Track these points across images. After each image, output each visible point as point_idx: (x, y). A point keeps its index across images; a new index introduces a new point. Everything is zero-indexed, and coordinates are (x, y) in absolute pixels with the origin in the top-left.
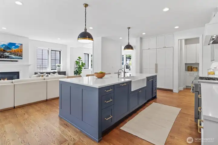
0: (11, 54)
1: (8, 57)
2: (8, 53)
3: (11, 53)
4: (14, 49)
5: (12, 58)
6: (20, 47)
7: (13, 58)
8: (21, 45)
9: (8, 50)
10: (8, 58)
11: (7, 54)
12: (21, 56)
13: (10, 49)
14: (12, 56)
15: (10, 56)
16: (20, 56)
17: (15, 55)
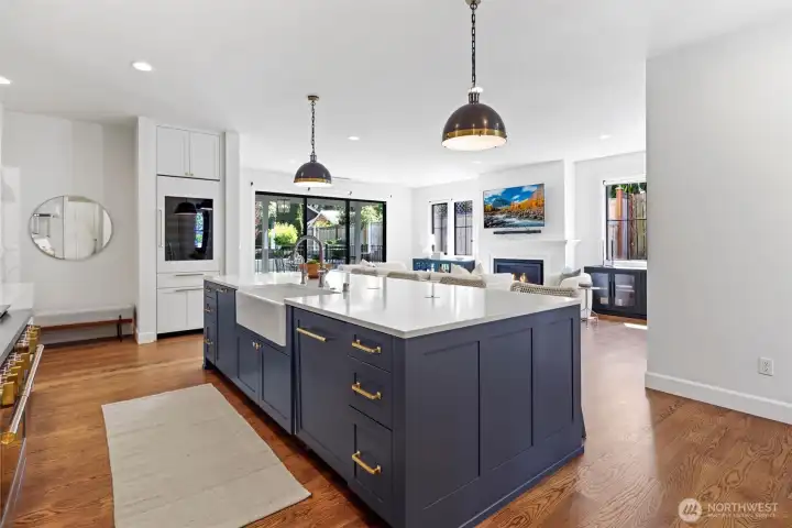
0: (510, 217)
1: (502, 224)
2: (502, 213)
3: (510, 214)
4: (517, 201)
5: (510, 226)
6: (535, 195)
7: (517, 226)
8: (541, 185)
9: (504, 208)
10: (504, 226)
11: (500, 217)
12: (539, 217)
13: (506, 203)
14: (514, 219)
15: (507, 220)
16: (535, 218)
17: (521, 217)
